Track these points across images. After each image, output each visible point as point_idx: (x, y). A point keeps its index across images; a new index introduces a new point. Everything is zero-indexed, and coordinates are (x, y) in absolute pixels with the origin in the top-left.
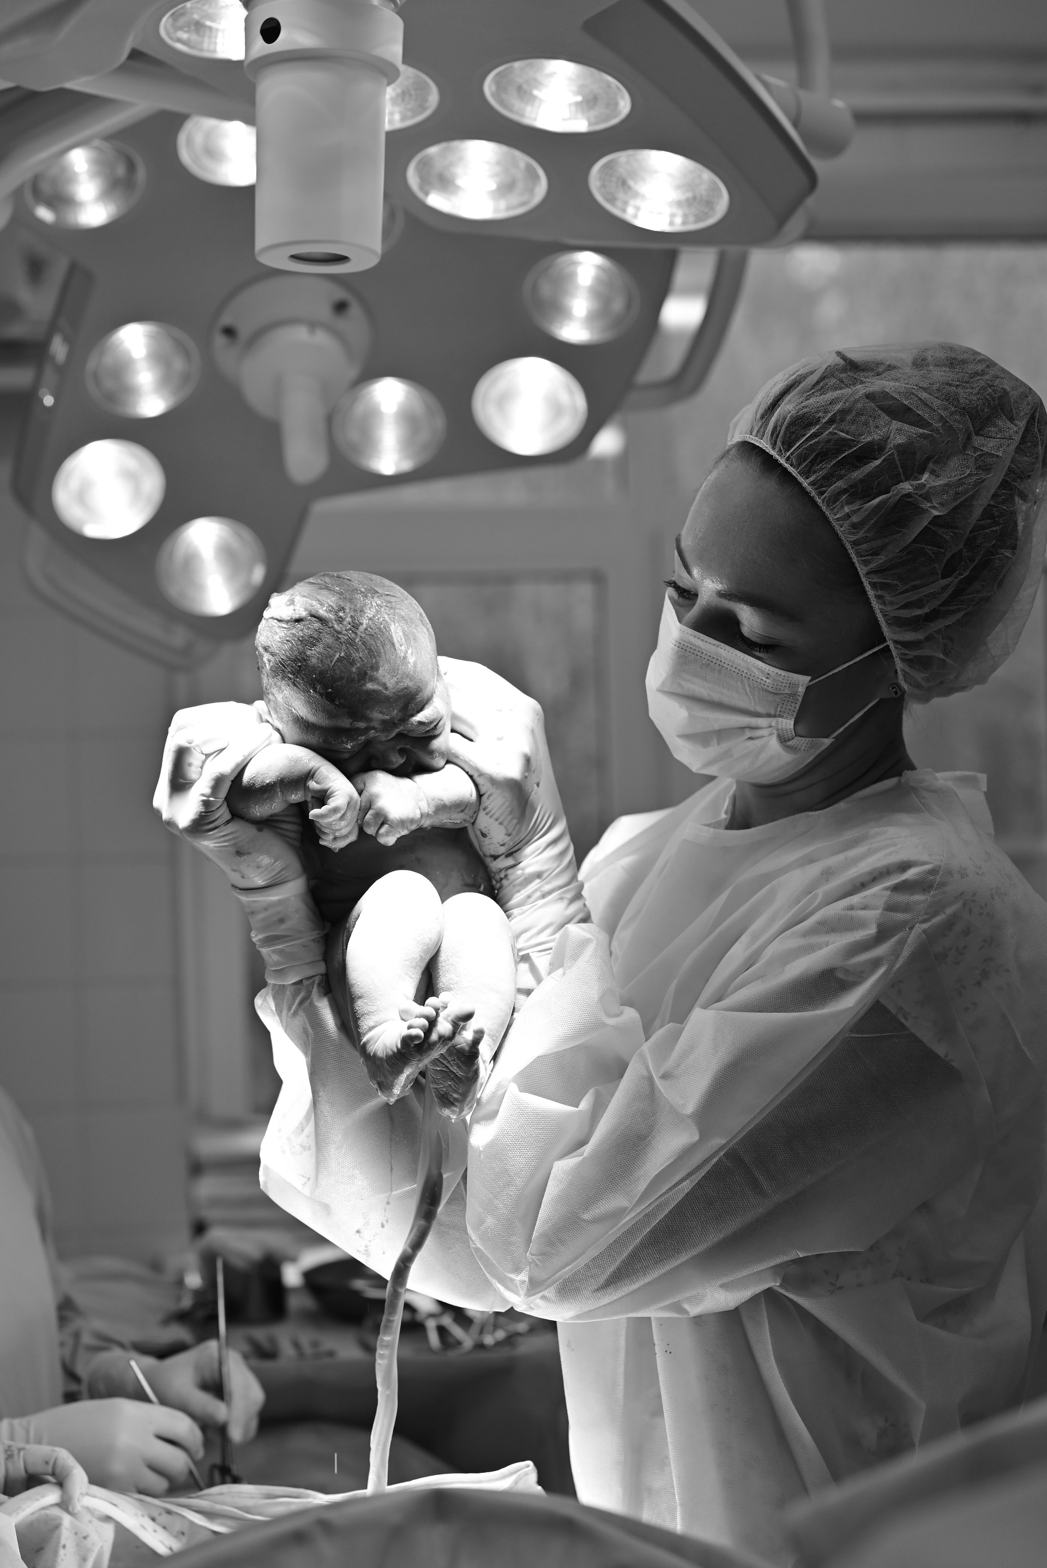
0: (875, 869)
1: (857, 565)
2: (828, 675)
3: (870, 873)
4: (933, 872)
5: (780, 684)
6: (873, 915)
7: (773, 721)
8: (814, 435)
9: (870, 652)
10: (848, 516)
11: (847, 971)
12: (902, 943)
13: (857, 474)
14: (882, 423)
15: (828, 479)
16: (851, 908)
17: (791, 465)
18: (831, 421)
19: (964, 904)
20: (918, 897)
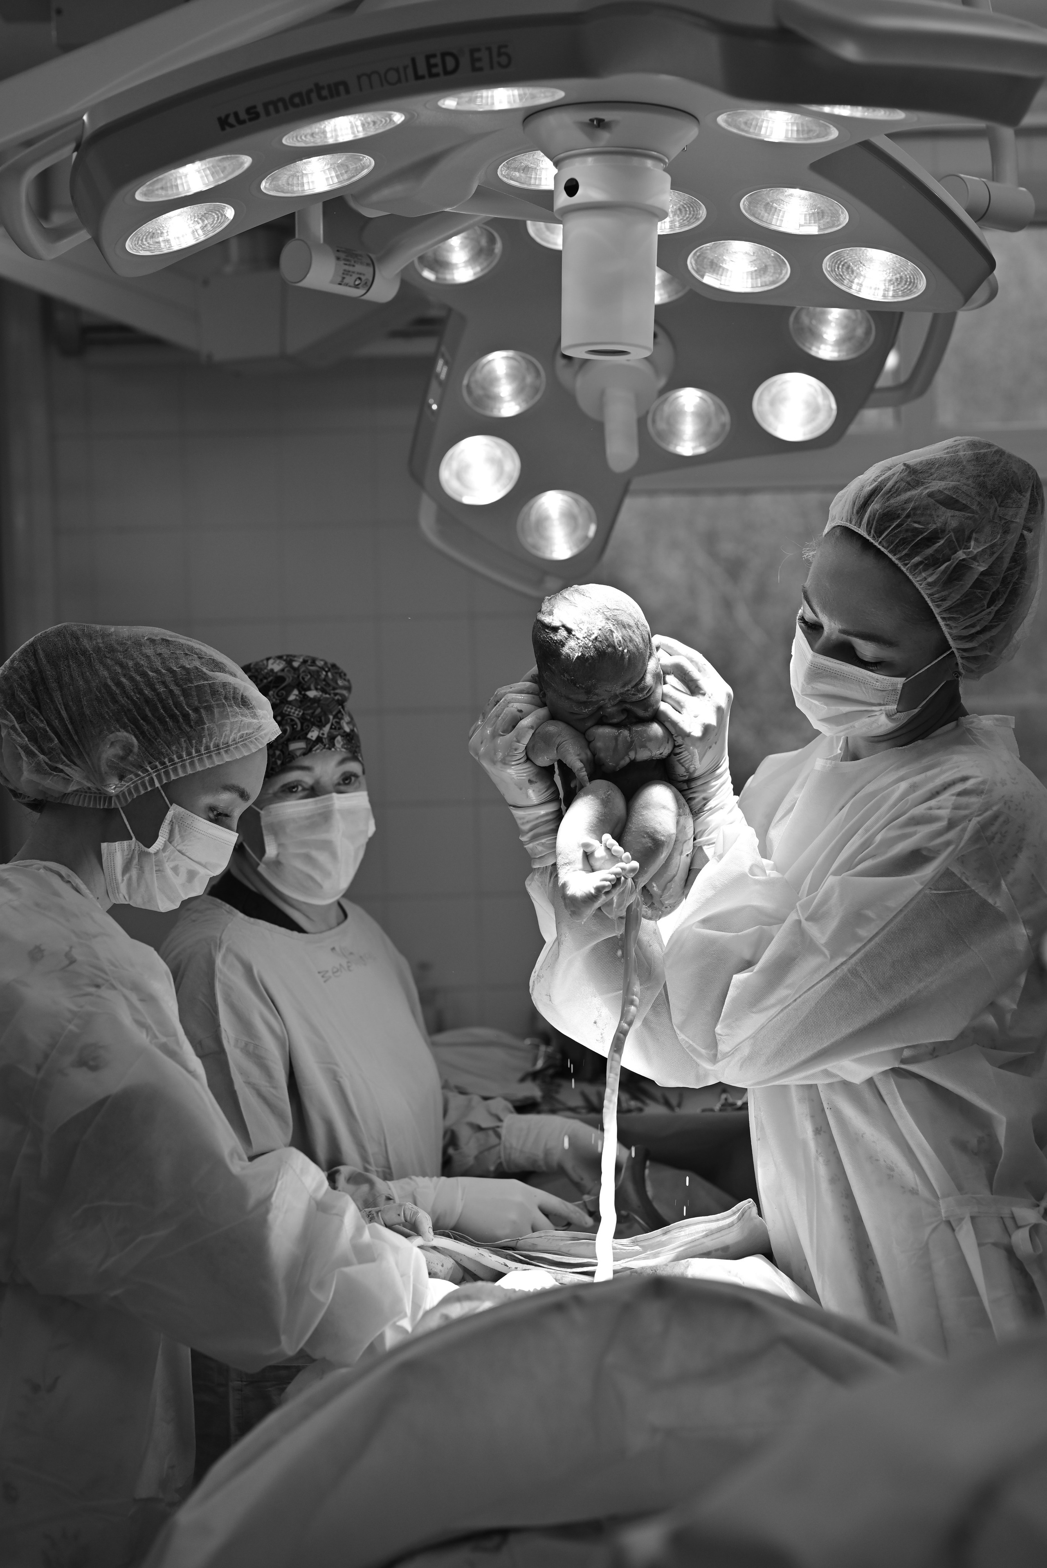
0: (945, 782)
1: (932, 607)
2: (916, 674)
3: (942, 785)
4: (983, 782)
5: (885, 684)
6: (945, 813)
7: (883, 708)
8: (898, 526)
9: (942, 657)
10: (925, 579)
11: (929, 850)
12: (964, 830)
13: (929, 551)
14: (941, 513)
15: (909, 556)
16: (930, 808)
17: (883, 547)
18: (908, 516)
19: (1005, 803)
20: (972, 799)
